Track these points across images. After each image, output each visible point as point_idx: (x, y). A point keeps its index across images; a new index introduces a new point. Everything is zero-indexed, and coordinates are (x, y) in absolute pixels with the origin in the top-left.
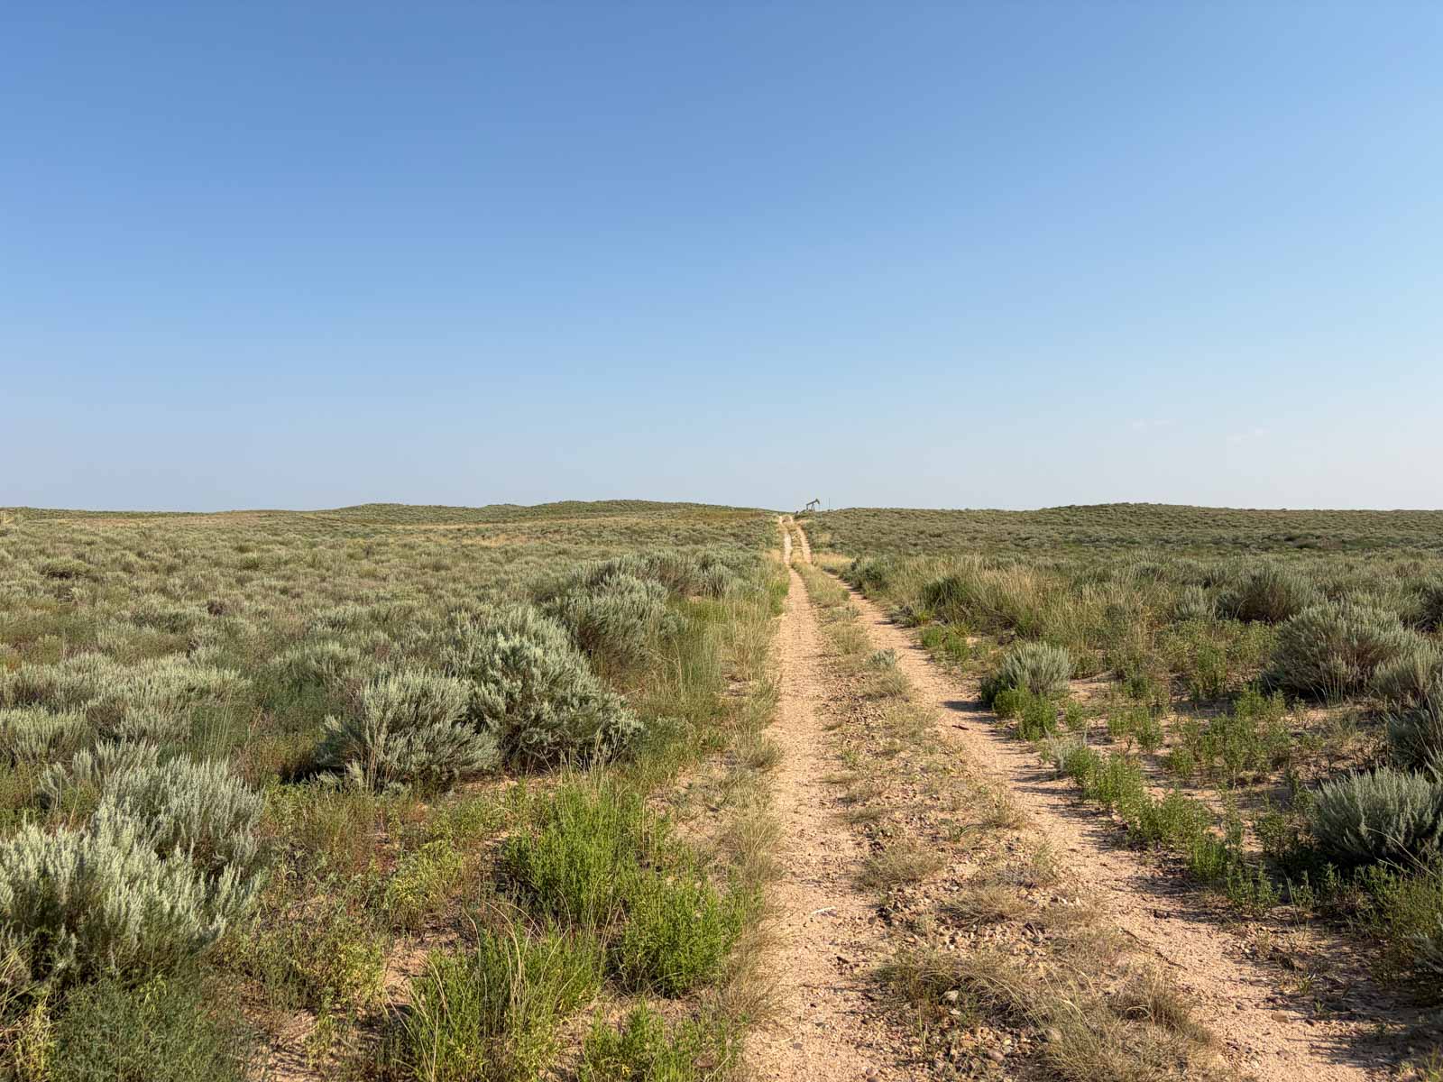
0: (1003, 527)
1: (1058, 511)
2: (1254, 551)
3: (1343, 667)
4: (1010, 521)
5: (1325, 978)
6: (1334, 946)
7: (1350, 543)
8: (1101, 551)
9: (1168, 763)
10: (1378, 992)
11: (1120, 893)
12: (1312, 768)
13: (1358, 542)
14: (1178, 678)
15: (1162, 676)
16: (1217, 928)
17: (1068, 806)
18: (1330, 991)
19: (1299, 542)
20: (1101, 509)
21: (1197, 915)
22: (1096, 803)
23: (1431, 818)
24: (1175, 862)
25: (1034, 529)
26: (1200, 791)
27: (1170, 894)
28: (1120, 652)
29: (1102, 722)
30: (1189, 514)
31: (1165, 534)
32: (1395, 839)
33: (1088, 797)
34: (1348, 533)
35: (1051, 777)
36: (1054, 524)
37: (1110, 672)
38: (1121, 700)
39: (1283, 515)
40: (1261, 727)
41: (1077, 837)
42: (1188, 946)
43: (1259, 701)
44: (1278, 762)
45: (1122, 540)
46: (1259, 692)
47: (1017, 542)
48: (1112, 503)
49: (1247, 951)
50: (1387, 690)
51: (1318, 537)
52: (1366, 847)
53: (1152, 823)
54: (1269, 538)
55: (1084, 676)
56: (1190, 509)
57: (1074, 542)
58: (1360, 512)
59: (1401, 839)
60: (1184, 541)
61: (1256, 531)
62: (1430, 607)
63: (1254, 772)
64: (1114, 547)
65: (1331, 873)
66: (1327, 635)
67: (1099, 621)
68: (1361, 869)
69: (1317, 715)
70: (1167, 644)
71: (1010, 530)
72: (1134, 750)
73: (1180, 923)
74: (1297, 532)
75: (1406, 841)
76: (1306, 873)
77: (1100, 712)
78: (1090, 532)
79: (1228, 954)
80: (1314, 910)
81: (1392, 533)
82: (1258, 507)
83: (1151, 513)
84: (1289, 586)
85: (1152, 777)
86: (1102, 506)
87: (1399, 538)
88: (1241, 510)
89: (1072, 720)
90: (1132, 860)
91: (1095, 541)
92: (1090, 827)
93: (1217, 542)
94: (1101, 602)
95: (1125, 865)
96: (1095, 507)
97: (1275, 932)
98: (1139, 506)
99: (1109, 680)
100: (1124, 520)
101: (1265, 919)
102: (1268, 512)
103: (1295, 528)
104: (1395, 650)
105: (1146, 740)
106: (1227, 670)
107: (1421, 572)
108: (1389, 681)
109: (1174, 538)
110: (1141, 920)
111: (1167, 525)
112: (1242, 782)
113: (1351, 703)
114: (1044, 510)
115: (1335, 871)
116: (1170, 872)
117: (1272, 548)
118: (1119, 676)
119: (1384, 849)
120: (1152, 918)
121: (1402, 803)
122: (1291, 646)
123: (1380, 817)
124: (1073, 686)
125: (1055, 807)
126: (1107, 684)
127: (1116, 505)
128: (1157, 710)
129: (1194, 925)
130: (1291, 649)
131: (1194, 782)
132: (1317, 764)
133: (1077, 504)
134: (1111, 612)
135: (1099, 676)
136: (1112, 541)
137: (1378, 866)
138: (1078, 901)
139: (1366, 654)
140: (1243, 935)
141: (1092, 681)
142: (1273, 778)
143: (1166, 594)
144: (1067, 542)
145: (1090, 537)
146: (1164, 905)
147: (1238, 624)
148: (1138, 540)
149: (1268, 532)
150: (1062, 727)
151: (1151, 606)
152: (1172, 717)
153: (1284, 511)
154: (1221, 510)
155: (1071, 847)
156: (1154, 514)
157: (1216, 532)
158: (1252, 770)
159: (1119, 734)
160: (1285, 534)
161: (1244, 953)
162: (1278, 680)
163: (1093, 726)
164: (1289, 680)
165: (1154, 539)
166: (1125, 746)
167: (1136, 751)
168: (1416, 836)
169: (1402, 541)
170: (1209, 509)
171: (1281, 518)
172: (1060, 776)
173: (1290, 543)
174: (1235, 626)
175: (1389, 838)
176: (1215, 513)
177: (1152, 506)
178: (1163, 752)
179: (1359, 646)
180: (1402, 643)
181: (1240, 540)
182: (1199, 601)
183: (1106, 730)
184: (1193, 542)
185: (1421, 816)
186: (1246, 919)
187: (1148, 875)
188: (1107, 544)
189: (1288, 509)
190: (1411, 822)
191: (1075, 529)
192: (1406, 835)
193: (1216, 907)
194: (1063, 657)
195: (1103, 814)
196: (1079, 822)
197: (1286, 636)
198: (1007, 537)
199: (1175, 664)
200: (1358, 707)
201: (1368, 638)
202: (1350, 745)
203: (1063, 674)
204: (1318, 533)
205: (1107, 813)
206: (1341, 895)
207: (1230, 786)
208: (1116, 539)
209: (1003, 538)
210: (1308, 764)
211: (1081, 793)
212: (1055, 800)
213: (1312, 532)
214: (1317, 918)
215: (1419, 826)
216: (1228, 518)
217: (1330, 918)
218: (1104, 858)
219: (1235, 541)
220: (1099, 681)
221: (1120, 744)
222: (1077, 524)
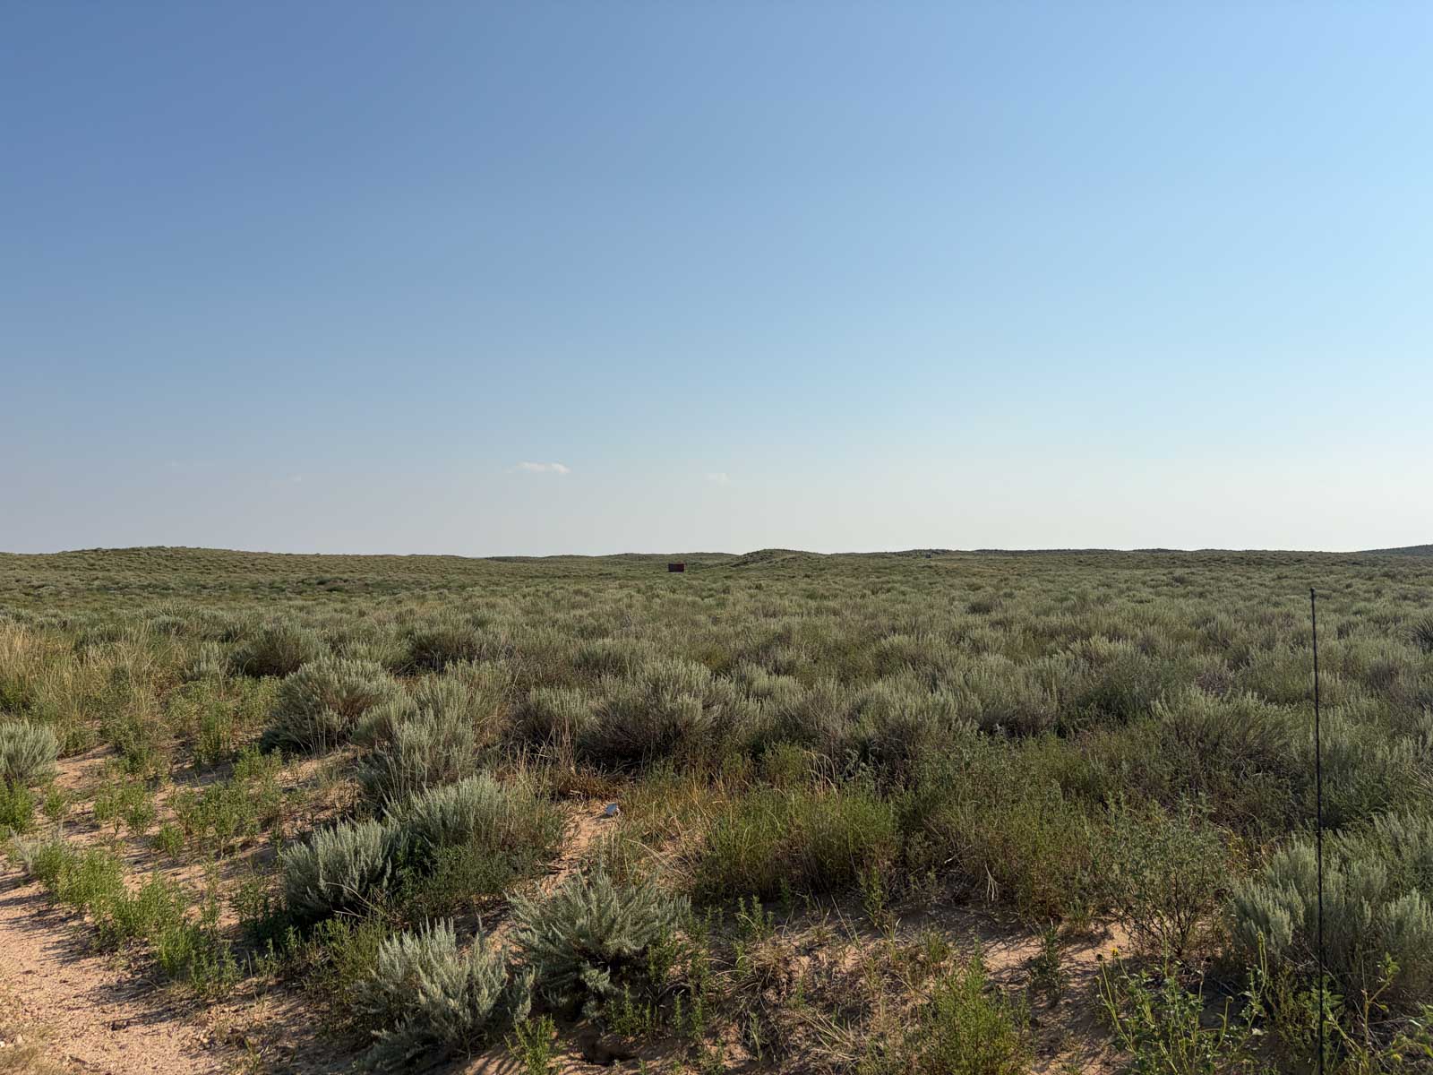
0: (11, 573)
1: (81, 554)
2: (289, 595)
3: (334, 718)
4: (20, 565)
5: (277, 1048)
6: (290, 1010)
7: (373, 585)
8: (131, 599)
9: (157, 843)
10: (323, 1047)
11: (76, 1012)
12: (299, 823)
13: (378, 585)
14: (183, 744)
15: (164, 744)
16: (178, 1023)
17: (33, 916)
18: (280, 1060)
19: (329, 586)
20: (135, 552)
21: (159, 1014)
22: (66, 906)
23: (381, 861)
24: (147, 957)
25: (51, 575)
26: (187, 868)
27: (134, 997)
28: (120, 723)
29: (90, 806)
30: (228, 558)
31: (202, 579)
32: (350, 888)
33: (58, 901)
34: (371, 577)
35: (16, 884)
36: (75, 569)
37: (106, 745)
38: (115, 777)
39: (316, 559)
40: (257, 788)
41: (37, 954)
42: (144, 1054)
43: (258, 759)
44: (267, 823)
45: (155, 587)
46: (258, 751)
47: (27, 591)
48: (145, 546)
49: (205, 1041)
50: (366, 739)
51: (345, 581)
52: (325, 901)
53: (125, 920)
54: (302, 582)
55: (77, 753)
56: (230, 553)
57: (98, 590)
58: (382, 556)
59: (356, 887)
60: (221, 587)
61: (292, 575)
62: (413, 653)
63: (244, 837)
64: (146, 594)
65: (291, 936)
66: (321, 689)
67: (100, 688)
68: (319, 925)
69: (309, 767)
70: (173, 708)
71: (19, 577)
72: (123, 833)
73: (140, 1029)
74: (328, 576)
75: (360, 887)
76: (271, 941)
77: (88, 795)
78: (118, 578)
79: (186, 1051)
80: (277, 976)
81: (407, 576)
82: (295, 552)
83: (189, 558)
84: (299, 640)
85: (136, 863)
86: (133, 549)
87: (411, 580)
88: (279, 555)
89: (52, 809)
90: (100, 966)
91: (123, 589)
92: (56, 938)
93: (255, 587)
94: (107, 664)
95: (92, 974)
96: (125, 551)
97: (236, 1011)
98: (176, 550)
99: (104, 755)
100: (159, 564)
101: (229, 1000)
102: (304, 557)
103: (327, 572)
104: (376, 699)
105: (136, 820)
106: (234, 730)
107: (415, 617)
108: (370, 728)
109: (212, 584)
110: (95, 1039)
111: (206, 570)
112: (230, 850)
113: (340, 751)
114: (64, 553)
115: (296, 933)
116: (141, 970)
117: (306, 591)
118: (118, 749)
119: (342, 900)
120: (109, 1032)
121: (357, 853)
122: (291, 702)
123: (338, 868)
124: (58, 767)
125: (17, 920)
126: (102, 760)
127: (150, 548)
128: (154, 782)
129: (155, 1027)
130: (292, 704)
131: (182, 859)
132: (303, 818)
133: (105, 547)
134: (118, 675)
135: (94, 751)
136: (143, 588)
137: (334, 919)
138: (20, 1039)
139: (354, 704)
140: (204, 1024)
141: (84, 759)
142: (261, 840)
143: (180, 651)
144: (91, 590)
145: (118, 583)
146: (126, 1011)
147: (248, 681)
148: (172, 585)
149: (302, 576)
150: (40, 818)
151: (162, 666)
152: (170, 788)
153: (318, 555)
154: (260, 554)
155: (27, 969)
156: (192, 559)
157: (254, 577)
158: (242, 835)
159: (107, 818)
160: (317, 578)
161: (202, 1044)
162: (277, 736)
163: (79, 811)
164: (288, 736)
165: (189, 585)
166: (112, 830)
167: (125, 834)
168: (370, 881)
169: (413, 583)
170: (248, 553)
171: (315, 563)
172: (27, 881)
173: (322, 587)
174: (244, 683)
175: (345, 888)
176: (254, 557)
177: (190, 550)
178: (154, 830)
179: (348, 696)
180: (384, 691)
181: (276, 585)
182: (213, 658)
183: (91, 815)
184: (231, 587)
185: (373, 862)
186: (210, 1005)
187: (114, 980)
188: (138, 591)
189: (322, 554)
190: (365, 869)
191: (100, 575)
192: (361, 882)
193: (181, 1000)
194: (50, 736)
195: (74, 917)
196: (42, 934)
197: (288, 691)
198: (14, 585)
199: (181, 730)
200: (347, 754)
201: (355, 689)
202: (334, 794)
203: (49, 754)
204: (345, 577)
205: (79, 916)
206: (303, 955)
207: (218, 856)
208: (149, 585)
209: (9, 586)
210: (295, 820)
211: (50, 897)
212: (17, 912)
213: (341, 576)
214: (279, 983)
215: (372, 871)
216: (267, 562)
217: (290, 981)
218: (67, 972)
219: (271, 586)
220: (94, 756)
221: (107, 829)
222: (103, 569)
